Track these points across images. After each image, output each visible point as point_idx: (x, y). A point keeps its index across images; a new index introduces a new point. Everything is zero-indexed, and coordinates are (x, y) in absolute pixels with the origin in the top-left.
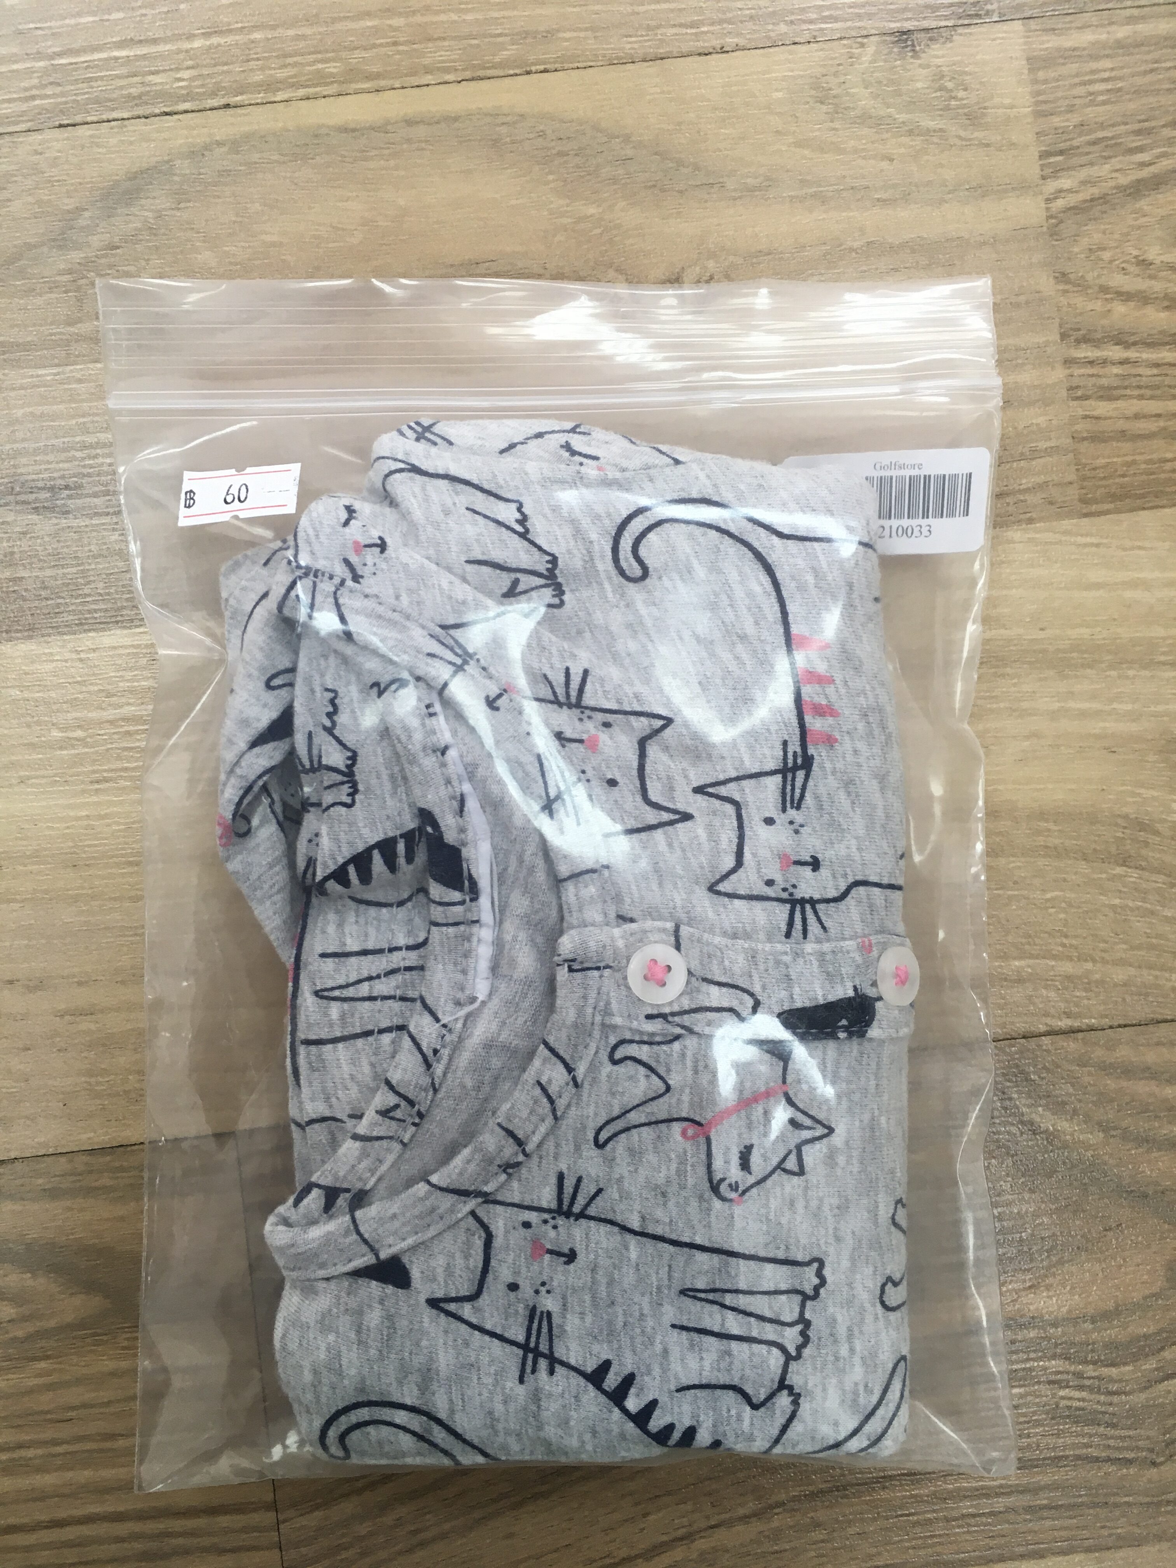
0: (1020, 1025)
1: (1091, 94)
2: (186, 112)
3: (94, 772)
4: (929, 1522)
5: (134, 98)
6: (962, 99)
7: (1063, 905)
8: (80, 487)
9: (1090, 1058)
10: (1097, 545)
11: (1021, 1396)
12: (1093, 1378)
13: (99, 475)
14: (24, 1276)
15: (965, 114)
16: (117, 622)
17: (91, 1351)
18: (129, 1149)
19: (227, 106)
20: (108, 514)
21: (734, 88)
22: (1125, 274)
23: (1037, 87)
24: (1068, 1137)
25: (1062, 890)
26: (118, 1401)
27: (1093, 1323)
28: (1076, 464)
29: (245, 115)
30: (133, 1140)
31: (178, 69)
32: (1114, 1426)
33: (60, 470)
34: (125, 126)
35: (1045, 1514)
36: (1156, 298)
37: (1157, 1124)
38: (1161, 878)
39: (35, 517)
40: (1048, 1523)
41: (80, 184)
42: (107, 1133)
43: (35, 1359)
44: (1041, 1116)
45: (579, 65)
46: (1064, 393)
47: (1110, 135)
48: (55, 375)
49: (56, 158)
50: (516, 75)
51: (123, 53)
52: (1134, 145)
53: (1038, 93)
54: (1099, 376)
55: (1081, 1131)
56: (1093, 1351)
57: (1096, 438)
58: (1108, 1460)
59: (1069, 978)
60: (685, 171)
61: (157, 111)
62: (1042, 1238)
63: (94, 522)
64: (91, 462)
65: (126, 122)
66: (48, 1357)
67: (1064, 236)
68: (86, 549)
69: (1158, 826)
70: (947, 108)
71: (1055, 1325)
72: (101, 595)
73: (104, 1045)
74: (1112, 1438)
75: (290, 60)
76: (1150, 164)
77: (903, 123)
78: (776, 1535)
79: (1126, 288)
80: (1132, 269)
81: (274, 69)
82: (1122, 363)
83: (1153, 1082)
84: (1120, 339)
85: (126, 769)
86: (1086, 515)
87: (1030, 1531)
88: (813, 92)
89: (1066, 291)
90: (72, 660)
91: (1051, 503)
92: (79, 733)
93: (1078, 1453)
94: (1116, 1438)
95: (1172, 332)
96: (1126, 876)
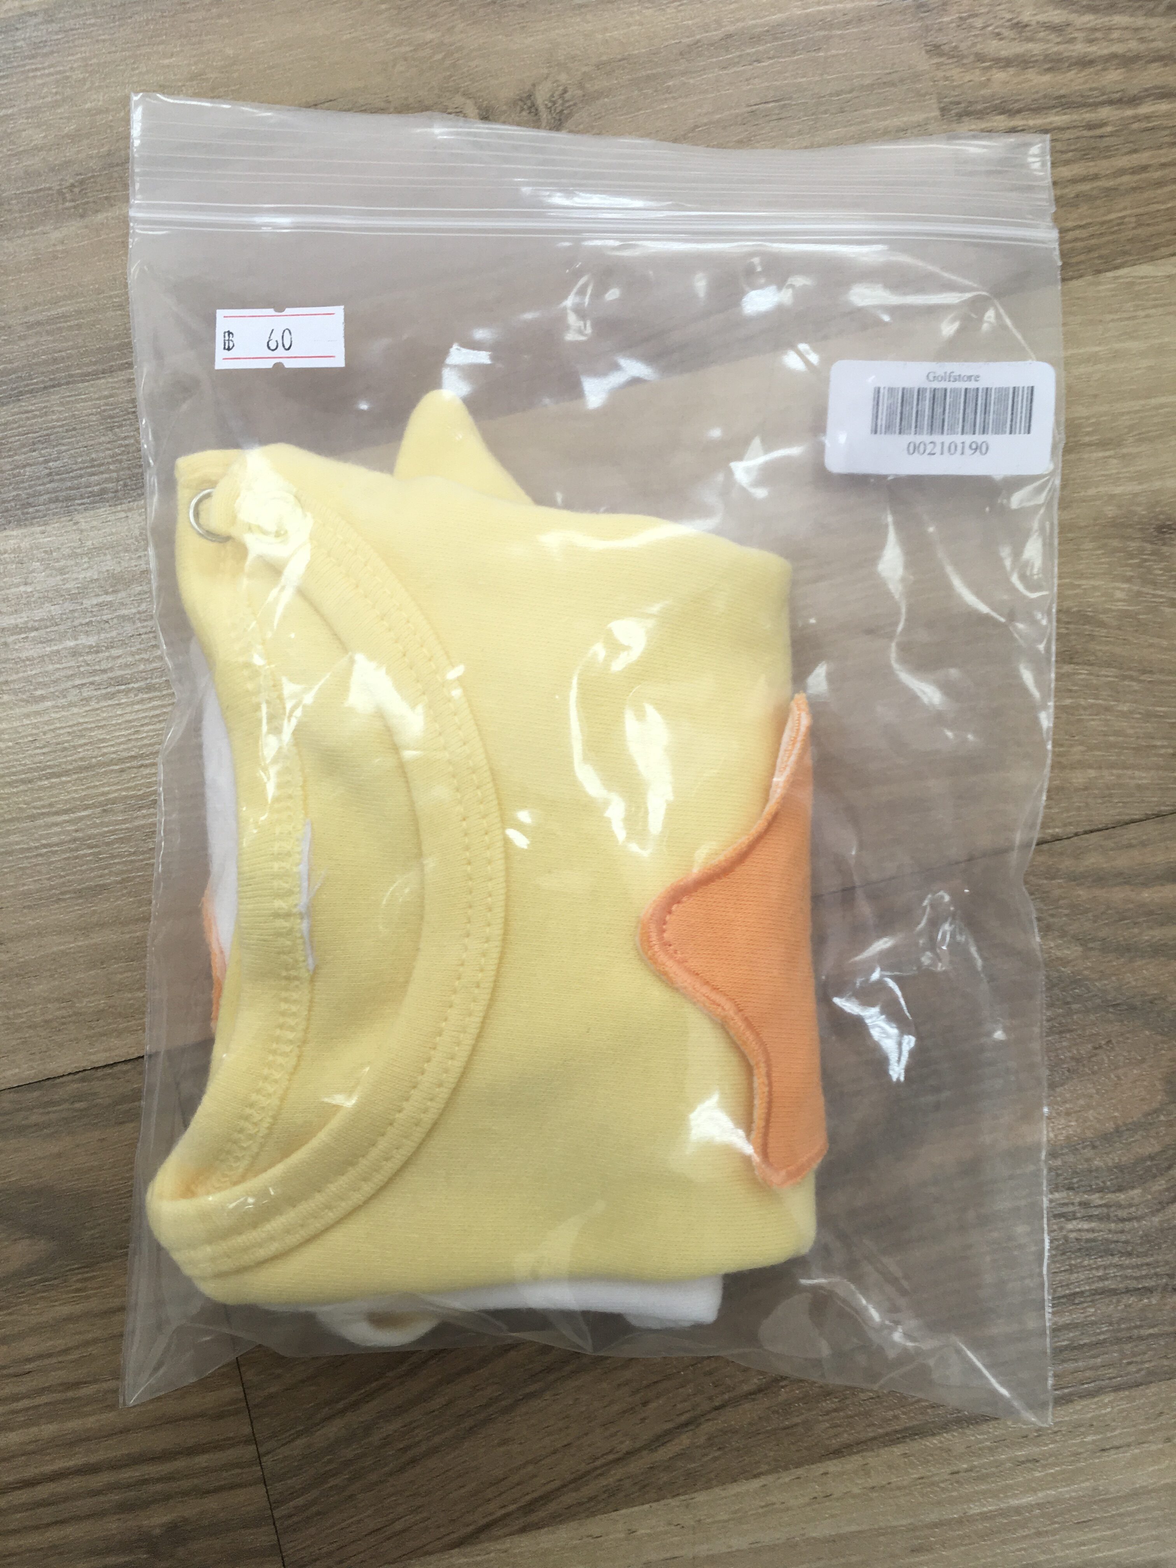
9: (1059, 870)
12: (1100, 1206)
17: (43, 1298)
18: (58, 1081)
22: (1001, 39)
26: (77, 1347)
27: (1094, 1147)
30: (61, 1072)
32: (1129, 1254)
35: (1069, 1354)
36: (1037, 61)
37: (1136, 931)
38: (1112, 671)
40: (1072, 1365)
42: (33, 1068)
55: (1058, 947)
56: (1097, 1178)
58: (1128, 1291)
69: (1103, 617)
73: (18, 975)
74: (1128, 1267)
78: (786, 1409)
79: (1004, 53)
80: (1006, 33)
83: (1127, 887)
84: (1003, 108)
89: (942, 64)
93: (1093, 1287)
94: (1133, 1267)
95: (1057, 94)
96: (1074, 674)
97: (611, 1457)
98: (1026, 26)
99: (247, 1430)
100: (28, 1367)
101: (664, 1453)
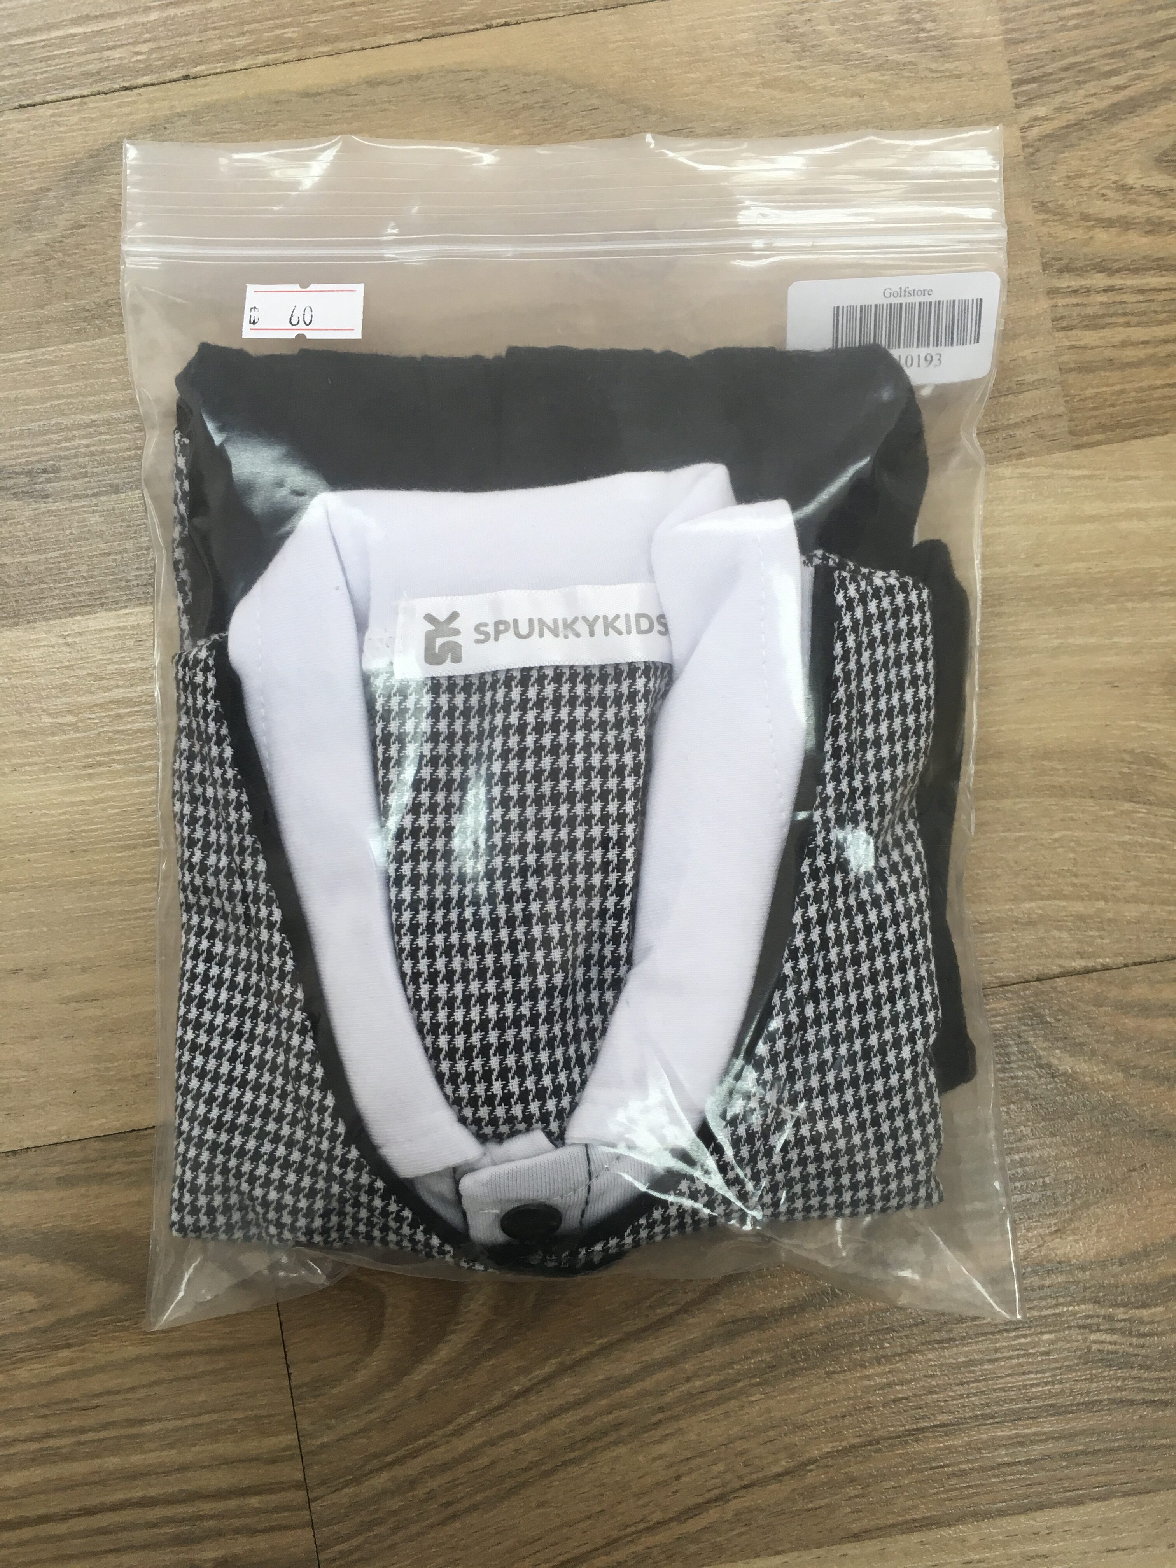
0: (1035, 968)
1: (1061, 19)
2: (146, 85)
3: (88, 756)
4: (964, 1473)
5: (93, 75)
6: (931, 31)
7: (1072, 844)
8: (56, 470)
9: (1106, 998)
10: (1089, 477)
11: (1052, 1342)
12: (1124, 1320)
13: (76, 456)
14: (44, 1265)
15: (935, 46)
16: (102, 605)
17: (114, 1338)
18: (142, 1133)
19: (187, 77)
20: (87, 496)
21: (700, 31)
22: (1105, 200)
23: (1005, 15)
24: (1087, 1079)
25: (1070, 830)
26: (143, 1386)
27: (1121, 1264)
28: (1065, 396)
29: (205, 85)
30: (145, 1125)
31: (134, 44)
32: (1148, 1368)
33: (38, 454)
34: (85, 103)
35: (1081, 1459)
36: (1138, 223)
38: (1170, 812)
39: (15, 503)
40: (1085, 1469)
41: (43, 164)
42: (118, 1119)
43: (57, 1348)
44: (1059, 1059)
45: (540, 16)
46: (1049, 325)
47: (1083, 59)
48: (28, 357)
49: (17, 139)
50: (478, 30)
51: (79, 30)
52: (1108, 68)
53: (1007, 21)
54: (1085, 305)
55: (1101, 1071)
56: (1122, 1293)
57: (1084, 368)
58: (1144, 1402)
59: (1081, 918)
60: (653, 118)
61: (117, 86)
62: (1066, 1182)
63: (74, 505)
64: (68, 444)
65: (86, 99)
66: (69, 1346)
67: (1041, 165)
68: (68, 532)
69: (1164, 759)
70: (917, 41)
71: (1083, 1269)
72: (84, 577)
73: (110, 1031)
74: (1146, 1380)
75: (246, 28)
76: (1126, 87)
77: (872, 57)
78: (811, 1492)
79: (1107, 215)
80: (1112, 194)
81: (232, 37)
82: (1105, 291)
83: (1171, 1019)
84: (1103, 267)
85: (118, 752)
86: (1078, 447)
87: (1068, 1478)
88: (779, 32)
89: (1047, 221)
90: (59, 645)
91: (1042, 437)
92: (70, 719)
93: (1111, 1397)
94: (1151, 1380)
95: (1156, 256)
96: (1134, 812)
97: (641, 1526)
98: (1131, 188)
99: (299, 1476)
100: (95, 1402)
101: (692, 1525)
